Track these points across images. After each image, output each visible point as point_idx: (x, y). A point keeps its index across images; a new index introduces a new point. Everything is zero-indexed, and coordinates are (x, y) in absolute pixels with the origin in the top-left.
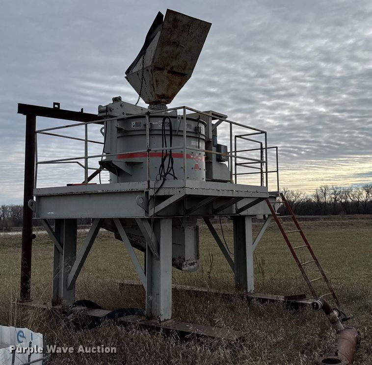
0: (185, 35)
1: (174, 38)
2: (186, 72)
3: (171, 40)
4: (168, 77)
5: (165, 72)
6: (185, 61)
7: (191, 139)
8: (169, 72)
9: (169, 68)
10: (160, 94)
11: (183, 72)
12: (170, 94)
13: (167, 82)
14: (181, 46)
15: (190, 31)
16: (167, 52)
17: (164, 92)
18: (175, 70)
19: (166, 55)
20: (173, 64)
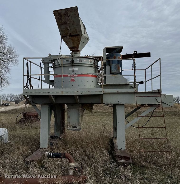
0: (67, 17)
1: (63, 21)
2: (78, 33)
3: (62, 22)
4: (70, 39)
5: (68, 37)
6: (75, 29)
7: (68, 67)
8: (70, 36)
9: (69, 35)
10: (71, 47)
11: (77, 34)
12: (76, 46)
13: (71, 41)
14: (68, 23)
15: (68, 14)
16: (64, 28)
17: (73, 46)
18: (72, 34)
19: (64, 30)
20: (70, 32)
